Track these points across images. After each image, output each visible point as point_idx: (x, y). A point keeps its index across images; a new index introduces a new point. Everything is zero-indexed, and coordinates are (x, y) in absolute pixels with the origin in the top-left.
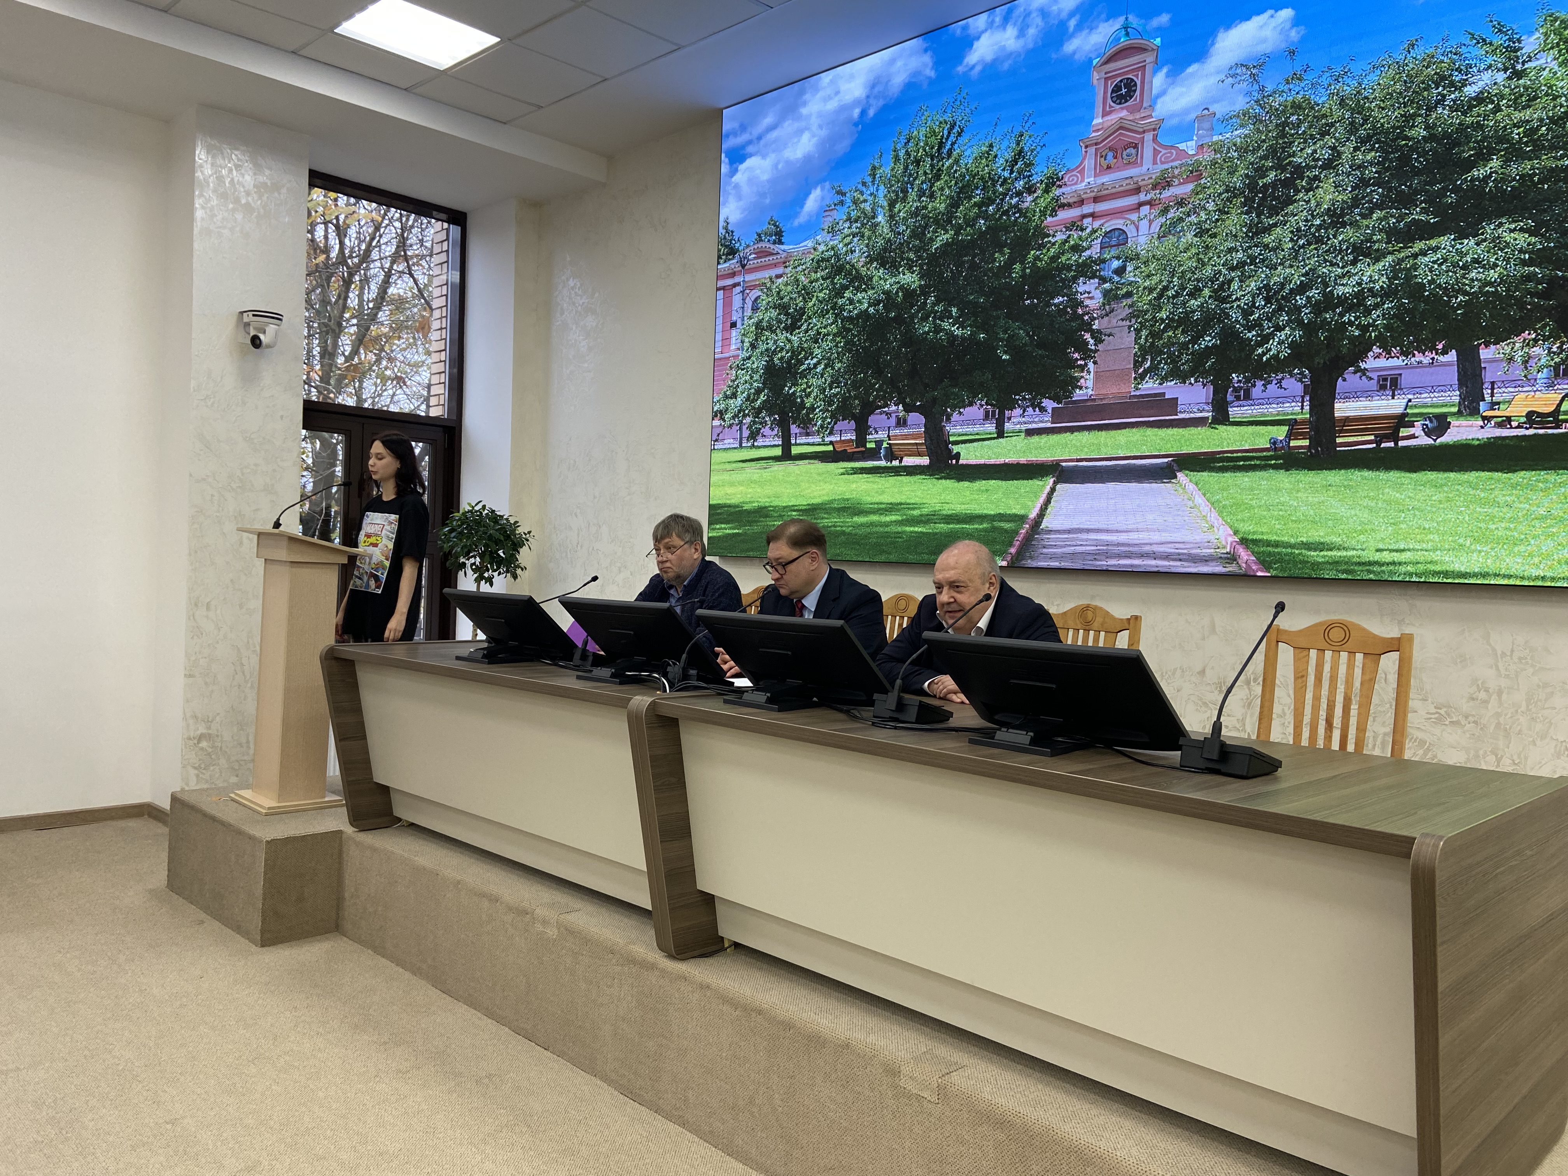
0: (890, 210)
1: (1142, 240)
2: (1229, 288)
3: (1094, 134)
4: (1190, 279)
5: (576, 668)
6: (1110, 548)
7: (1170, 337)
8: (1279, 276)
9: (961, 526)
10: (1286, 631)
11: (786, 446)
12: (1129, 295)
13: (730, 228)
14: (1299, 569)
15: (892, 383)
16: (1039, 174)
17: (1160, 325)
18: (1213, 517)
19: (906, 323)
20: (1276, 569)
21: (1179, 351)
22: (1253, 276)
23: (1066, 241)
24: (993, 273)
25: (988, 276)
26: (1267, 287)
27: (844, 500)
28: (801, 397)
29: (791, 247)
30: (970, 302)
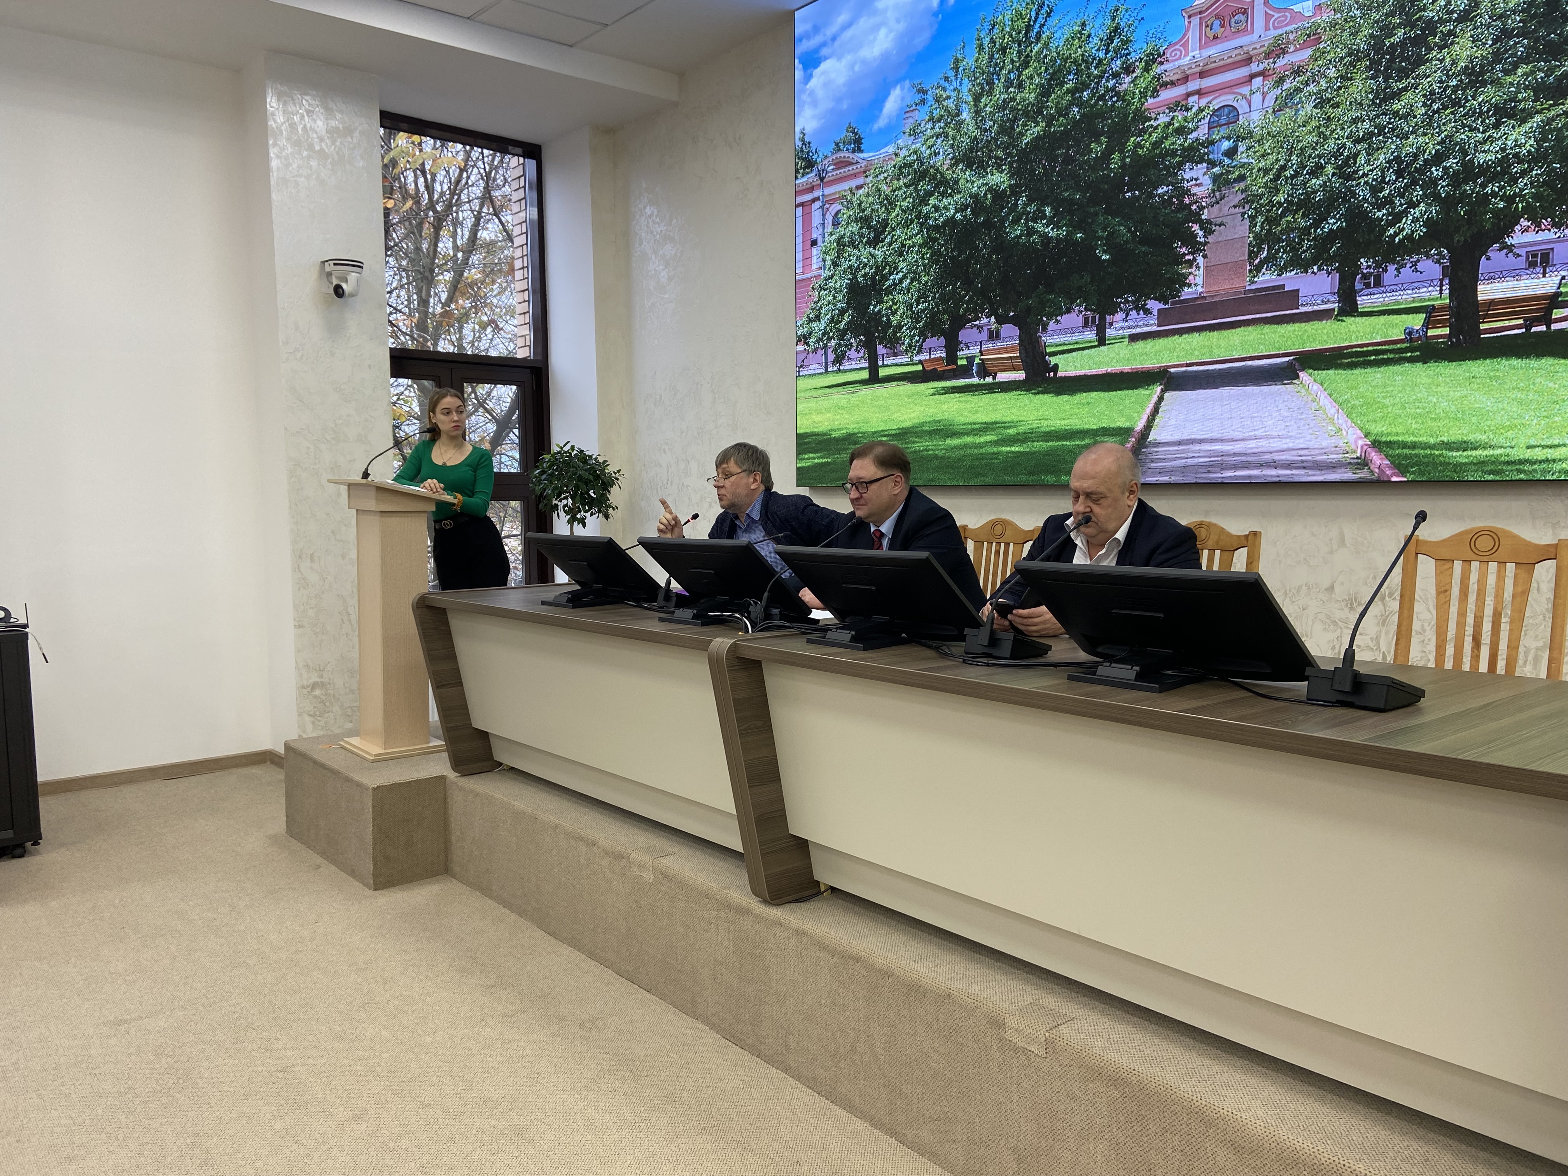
0: (976, 105)
1: (1256, 116)
2: (1355, 163)
5: (661, 609)
6: (1225, 458)
7: (1289, 222)
8: (1411, 146)
9: (1060, 443)
10: (1426, 542)
11: (874, 369)
12: (1242, 178)
13: (807, 139)
14: (1440, 472)
15: (983, 294)
17: (1278, 209)
18: (1341, 420)
20: (1413, 473)
22: (1382, 148)
23: (1170, 124)
24: (1089, 166)
25: (1084, 169)
26: (1398, 159)
27: (936, 422)
28: (887, 315)
29: (871, 154)
30: (1065, 199)
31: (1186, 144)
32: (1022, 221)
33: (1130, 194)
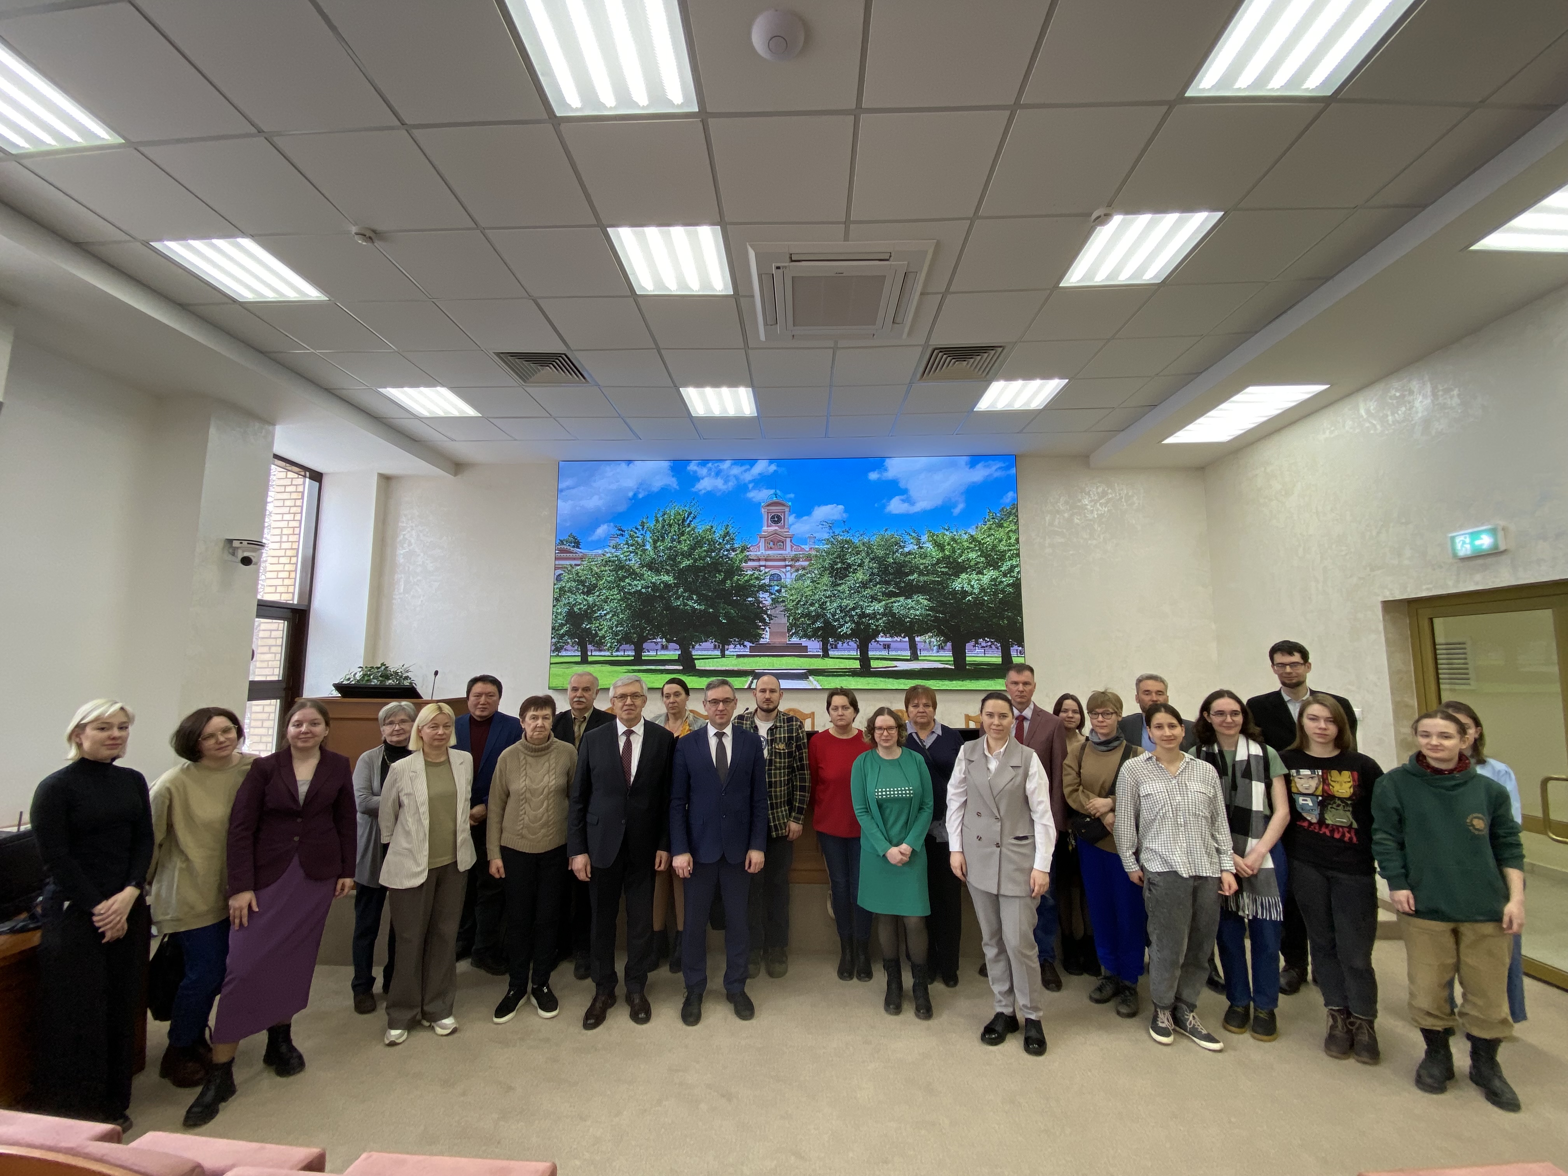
0: (654, 544)
1: (788, 580)
2: (826, 605)
3: (764, 533)
4: (809, 599)
7: (802, 621)
8: (845, 603)
11: (584, 656)
12: (783, 601)
15: (658, 628)
16: (738, 544)
17: (798, 615)
19: (665, 599)
21: (807, 627)
22: (835, 602)
23: (752, 575)
24: (716, 583)
25: (713, 584)
28: (595, 630)
29: (587, 551)
30: (704, 594)
31: (760, 584)
32: (681, 599)
33: (735, 598)
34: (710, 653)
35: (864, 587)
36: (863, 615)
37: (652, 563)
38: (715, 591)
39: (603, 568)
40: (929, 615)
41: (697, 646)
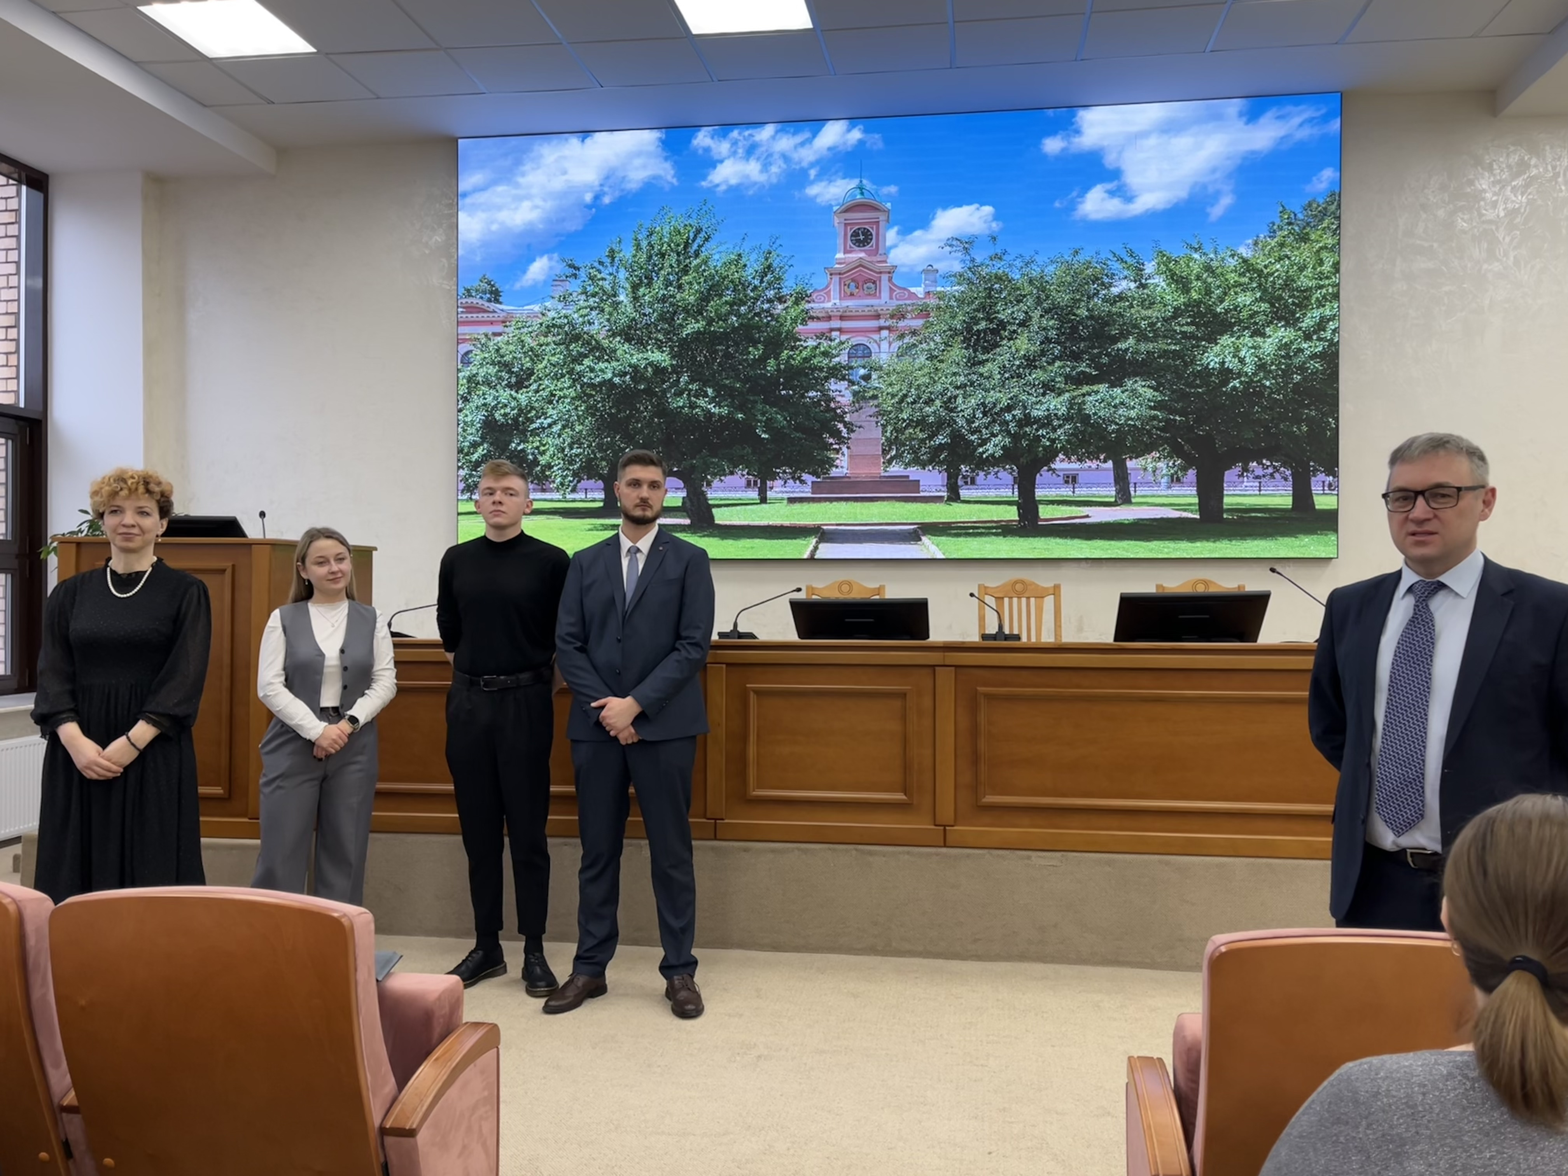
0: (634, 292)
1: (884, 356)
2: (955, 402)
3: (837, 266)
4: (924, 391)
7: (911, 433)
8: (992, 397)
12: (875, 397)
16: (789, 287)
17: (902, 423)
19: (657, 396)
21: (918, 445)
23: (816, 347)
24: (748, 364)
25: (743, 366)
26: (983, 404)
28: (533, 454)
29: (512, 308)
30: (725, 385)
31: (831, 365)
32: (685, 395)
33: (784, 392)
34: (738, 495)
35: (1029, 366)
36: (1027, 420)
37: (630, 327)
38: (747, 379)
39: (542, 339)
40: (1155, 418)
41: (716, 483)
